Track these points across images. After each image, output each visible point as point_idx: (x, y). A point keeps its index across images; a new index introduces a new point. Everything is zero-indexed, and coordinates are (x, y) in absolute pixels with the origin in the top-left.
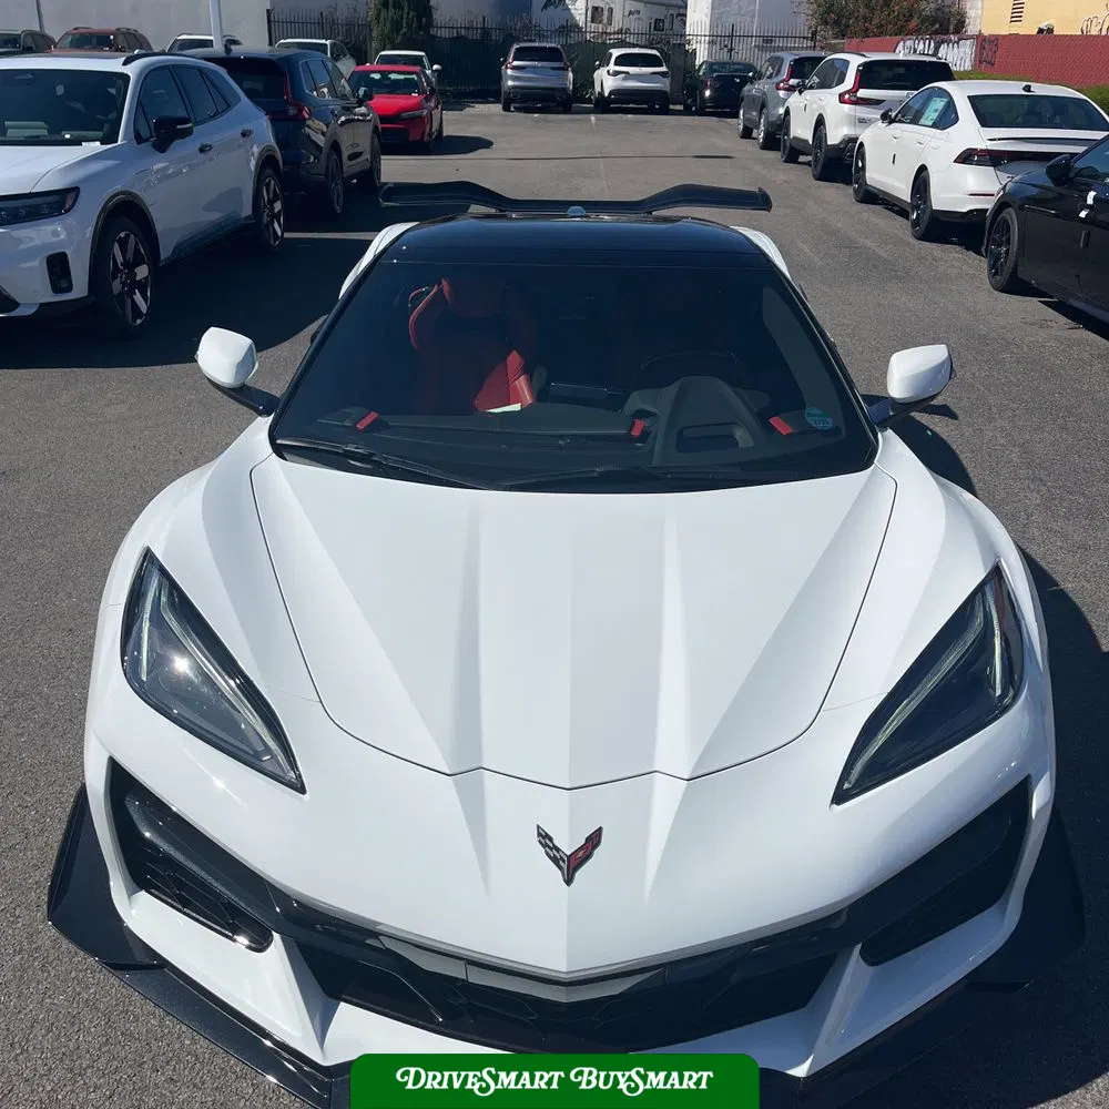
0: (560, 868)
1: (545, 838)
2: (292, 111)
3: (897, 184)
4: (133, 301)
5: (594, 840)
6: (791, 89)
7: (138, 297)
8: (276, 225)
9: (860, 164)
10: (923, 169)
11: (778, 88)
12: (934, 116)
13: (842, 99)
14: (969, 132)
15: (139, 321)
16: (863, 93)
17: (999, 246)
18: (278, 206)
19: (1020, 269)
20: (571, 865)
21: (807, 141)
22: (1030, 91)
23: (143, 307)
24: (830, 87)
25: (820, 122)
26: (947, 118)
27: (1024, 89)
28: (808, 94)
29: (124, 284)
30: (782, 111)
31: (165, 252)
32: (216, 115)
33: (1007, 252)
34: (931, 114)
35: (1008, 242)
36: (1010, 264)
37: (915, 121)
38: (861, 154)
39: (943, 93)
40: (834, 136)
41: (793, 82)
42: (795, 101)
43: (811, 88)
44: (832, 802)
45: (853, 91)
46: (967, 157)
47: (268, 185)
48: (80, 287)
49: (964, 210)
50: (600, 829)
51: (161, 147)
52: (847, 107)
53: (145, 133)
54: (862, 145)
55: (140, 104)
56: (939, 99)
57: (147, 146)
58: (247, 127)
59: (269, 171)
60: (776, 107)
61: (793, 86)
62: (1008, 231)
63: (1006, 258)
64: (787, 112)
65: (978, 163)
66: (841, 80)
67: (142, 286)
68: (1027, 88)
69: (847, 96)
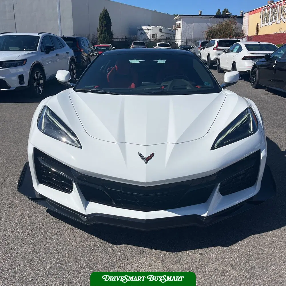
0: (144, 160)
1: (140, 155)
2: (79, 50)
3: (228, 67)
4: (39, 88)
5: (152, 155)
6: (201, 49)
7: (40, 88)
8: (74, 76)
9: (219, 64)
10: (234, 62)
11: (198, 49)
12: (237, 50)
13: (214, 49)
14: (245, 52)
15: (40, 93)
16: (219, 47)
17: (254, 77)
18: (75, 71)
19: (259, 82)
20: (147, 160)
21: (206, 60)
22: (260, 43)
23: (41, 90)
24: (211, 47)
25: (209, 55)
26: (240, 50)
27: (258, 43)
28: (205, 49)
29: (37, 84)
30: (199, 54)
31: (47, 78)
32: (61, 48)
33: (256, 79)
34: (236, 49)
35: (256, 76)
36: (257, 81)
37: (232, 51)
38: (219, 61)
39: (239, 45)
40: (212, 58)
41: (202, 47)
42: (202, 51)
43: (206, 48)
44: (211, 149)
45: (217, 47)
46: (245, 58)
47: (72, 66)
48: (26, 83)
49: (245, 71)
50: (154, 153)
51: (47, 53)
52: (215, 51)
53: (43, 50)
54: (219, 59)
55: (42, 43)
56: (237, 46)
57: (43, 53)
58: (68, 51)
59: (73, 63)
60: (198, 53)
61: (201, 48)
62: (256, 73)
63: (255, 80)
64: (201, 54)
65: (248, 59)
66: (214, 45)
67: (41, 85)
68: (259, 42)
69: (215, 49)
